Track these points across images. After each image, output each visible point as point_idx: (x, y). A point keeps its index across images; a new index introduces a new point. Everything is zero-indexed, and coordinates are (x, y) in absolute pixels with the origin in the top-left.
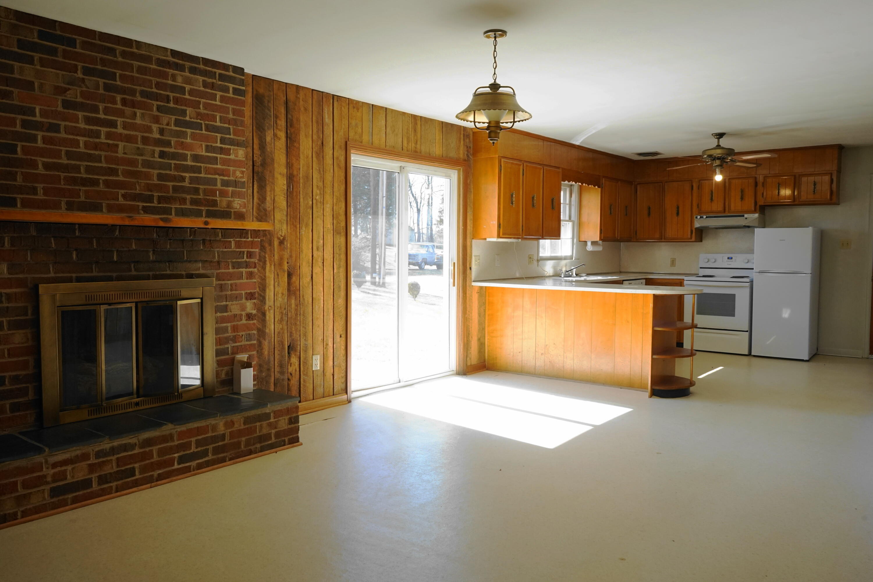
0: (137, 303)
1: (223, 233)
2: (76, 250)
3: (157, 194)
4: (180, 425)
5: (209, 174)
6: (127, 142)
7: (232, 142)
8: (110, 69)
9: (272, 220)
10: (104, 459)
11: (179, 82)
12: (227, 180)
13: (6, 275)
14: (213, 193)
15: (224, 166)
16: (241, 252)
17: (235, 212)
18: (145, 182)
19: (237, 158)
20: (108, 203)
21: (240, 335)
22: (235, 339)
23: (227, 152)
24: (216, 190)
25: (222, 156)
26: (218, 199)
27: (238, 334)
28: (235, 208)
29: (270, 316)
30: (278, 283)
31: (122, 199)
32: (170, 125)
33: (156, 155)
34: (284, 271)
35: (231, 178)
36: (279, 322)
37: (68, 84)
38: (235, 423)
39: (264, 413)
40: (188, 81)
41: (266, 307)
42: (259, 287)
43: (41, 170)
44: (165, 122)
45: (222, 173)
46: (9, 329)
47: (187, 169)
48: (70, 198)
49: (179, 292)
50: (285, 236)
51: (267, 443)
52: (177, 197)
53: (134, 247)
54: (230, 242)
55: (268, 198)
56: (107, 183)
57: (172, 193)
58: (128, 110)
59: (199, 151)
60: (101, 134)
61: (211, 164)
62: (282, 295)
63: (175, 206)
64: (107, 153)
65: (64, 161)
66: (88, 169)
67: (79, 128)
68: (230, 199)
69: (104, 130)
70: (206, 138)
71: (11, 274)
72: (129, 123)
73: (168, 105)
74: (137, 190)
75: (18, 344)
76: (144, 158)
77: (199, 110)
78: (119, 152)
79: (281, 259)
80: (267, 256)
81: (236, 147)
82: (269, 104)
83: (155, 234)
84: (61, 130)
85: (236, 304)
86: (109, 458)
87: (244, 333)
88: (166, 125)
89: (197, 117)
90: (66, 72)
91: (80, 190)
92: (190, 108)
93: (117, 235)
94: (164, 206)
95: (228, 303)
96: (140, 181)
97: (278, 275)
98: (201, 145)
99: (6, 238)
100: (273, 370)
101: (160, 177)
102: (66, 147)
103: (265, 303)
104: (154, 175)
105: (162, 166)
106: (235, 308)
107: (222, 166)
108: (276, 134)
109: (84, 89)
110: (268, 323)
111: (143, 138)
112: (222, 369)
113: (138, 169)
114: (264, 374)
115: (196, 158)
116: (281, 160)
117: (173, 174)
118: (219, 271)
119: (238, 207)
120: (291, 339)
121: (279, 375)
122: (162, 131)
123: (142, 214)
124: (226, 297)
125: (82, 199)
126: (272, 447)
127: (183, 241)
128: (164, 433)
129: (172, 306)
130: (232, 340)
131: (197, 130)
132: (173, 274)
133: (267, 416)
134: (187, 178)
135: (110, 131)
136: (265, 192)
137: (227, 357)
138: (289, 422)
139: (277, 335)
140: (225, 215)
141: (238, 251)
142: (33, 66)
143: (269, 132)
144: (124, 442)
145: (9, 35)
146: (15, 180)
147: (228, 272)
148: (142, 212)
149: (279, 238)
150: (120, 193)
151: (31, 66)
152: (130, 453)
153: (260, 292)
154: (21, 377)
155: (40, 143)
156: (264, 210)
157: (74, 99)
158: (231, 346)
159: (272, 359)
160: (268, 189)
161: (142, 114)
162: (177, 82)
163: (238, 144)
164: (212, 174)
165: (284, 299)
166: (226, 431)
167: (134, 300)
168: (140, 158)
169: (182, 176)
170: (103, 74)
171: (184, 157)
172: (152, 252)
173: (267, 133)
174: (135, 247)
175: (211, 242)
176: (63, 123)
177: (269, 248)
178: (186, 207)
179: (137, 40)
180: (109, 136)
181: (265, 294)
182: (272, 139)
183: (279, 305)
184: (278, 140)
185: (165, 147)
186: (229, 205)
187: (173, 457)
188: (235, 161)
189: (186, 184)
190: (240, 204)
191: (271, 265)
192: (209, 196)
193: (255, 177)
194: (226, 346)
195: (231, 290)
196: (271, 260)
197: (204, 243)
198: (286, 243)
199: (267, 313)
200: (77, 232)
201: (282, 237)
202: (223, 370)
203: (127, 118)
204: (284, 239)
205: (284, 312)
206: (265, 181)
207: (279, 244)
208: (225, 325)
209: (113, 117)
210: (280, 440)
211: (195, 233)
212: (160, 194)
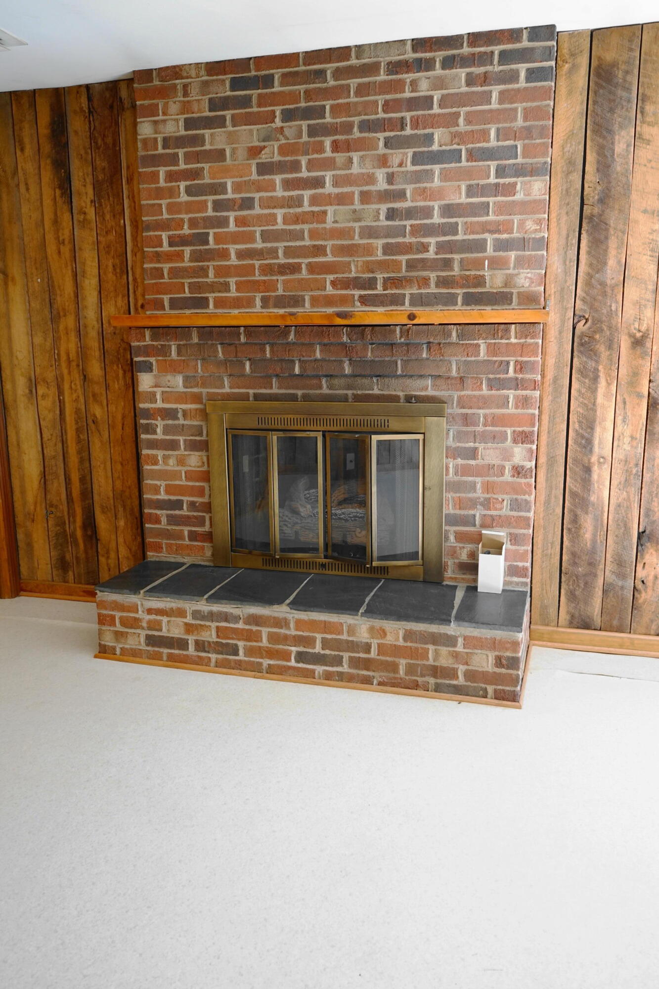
0: (324, 432)
1: (459, 331)
2: (250, 360)
3: (381, 276)
4: (298, 610)
5: (473, 233)
6: (338, 205)
7: (520, 171)
8: (317, 103)
9: (617, 302)
10: (202, 623)
11: (424, 89)
12: (507, 240)
13: (181, 389)
14: (479, 264)
15: (502, 215)
16: (502, 362)
17: (519, 293)
18: (364, 259)
19: (528, 198)
20: (312, 295)
21: (497, 499)
22: (487, 504)
23: (510, 190)
24: (484, 259)
25: (499, 199)
26: (486, 274)
27: (495, 496)
28: (521, 285)
29: (600, 475)
30: (625, 418)
31: (331, 288)
32: (404, 165)
33: (382, 217)
34: (639, 396)
35: (516, 235)
36: (621, 488)
37: (264, 141)
38: (388, 634)
39: (444, 634)
40: (439, 84)
41: (594, 459)
42: (579, 422)
43: (234, 260)
44: (397, 161)
45: (494, 229)
46: (185, 450)
47: (431, 230)
48: (265, 292)
49: (386, 421)
50: (647, 330)
51: (448, 682)
52: (413, 277)
53: (318, 355)
54: (478, 346)
55: (611, 262)
56: (312, 268)
57: (406, 271)
58: (340, 157)
59: (453, 198)
60: (304, 201)
61: (475, 215)
62: (632, 440)
63: (410, 292)
64: (311, 226)
65: (259, 245)
66: (288, 252)
67: (277, 197)
68: (511, 271)
69: (307, 194)
70: (467, 174)
71: (187, 388)
72: (341, 176)
73: (403, 133)
74: (353, 273)
75: (194, 467)
76: (363, 224)
77: (457, 128)
78: (327, 221)
79: (635, 374)
80: (601, 368)
81: (528, 178)
82: (629, 78)
83: (345, 336)
84: (256, 206)
85: (493, 448)
86: (208, 623)
87: (505, 497)
88: (398, 167)
89: (452, 142)
90: (262, 124)
91: (278, 280)
92: (441, 129)
93: (292, 339)
94: (393, 292)
95: (477, 445)
96: (356, 259)
97: (625, 403)
98: (459, 186)
99: (173, 346)
100: (602, 566)
101: (388, 249)
102: (260, 226)
103: (591, 451)
104: (378, 247)
105: (390, 232)
106: (489, 454)
107: (497, 216)
108: (640, 135)
109: (284, 141)
110: (596, 485)
111: (362, 193)
112: (461, 545)
113: (354, 242)
114: (580, 569)
115: (449, 210)
116: (650, 183)
117: (409, 243)
118: (463, 393)
119: (527, 285)
120: (647, 520)
121: (614, 577)
122: (390, 179)
123: (358, 307)
124: (475, 435)
125: (280, 292)
126: (460, 692)
127: (392, 345)
128: (276, 615)
129: (364, 442)
130: (482, 504)
131: (451, 163)
132: (383, 395)
133: (451, 641)
134: (432, 245)
135: (316, 193)
136: (606, 251)
137: (472, 530)
138: (496, 662)
139: (615, 509)
140: (501, 299)
141: (497, 361)
142: (225, 129)
143: (623, 133)
144: (225, 610)
145: (200, 98)
146: (207, 276)
147: (480, 396)
148: (359, 304)
149: (631, 336)
150: (328, 280)
151: (223, 129)
152: (232, 625)
153: (581, 431)
154: (197, 504)
155: (232, 227)
156: (600, 284)
157: (269, 160)
158: (480, 514)
159: (600, 548)
160: (613, 243)
161: (362, 157)
162: (419, 91)
163: (533, 171)
164: (477, 233)
165: (636, 448)
166: (372, 640)
167: (322, 429)
168: (357, 225)
169: (422, 243)
170: (307, 114)
171: (427, 212)
172: (347, 362)
173: (617, 137)
174: (320, 355)
175: (441, 345)
176: (257, 196)
177: (608, 353)
178: (429, 291)
179: (358, 44)
180: (314, 201)
181: (592, 436)
182: (628, 146)
183: (622, 457)
184: (644, 145)
185: (395, 202)
186: (508, 281)
187: (288, 650)
188: (523, 203)
189: (431, 254)
190: (530, 278)
191: (609, 384)
192: (469, 270)
193: (584, 225)
194: (472, 512)
195: (485, 425)
196: (610, 376)
197: (429, 349)
198: (648, 345)
199: (595, 468)
200: (242, 337)
201: (641, 334)
202: (464, 547)
203: (340, 169)
204: (645, 336)
205: (634, 471)
206: (607, 230)
207: (632, 346)
208: (470, 479)
209: (320, 171)
210: (476, 685)
211: (408, 332)
212: (385, 276)
